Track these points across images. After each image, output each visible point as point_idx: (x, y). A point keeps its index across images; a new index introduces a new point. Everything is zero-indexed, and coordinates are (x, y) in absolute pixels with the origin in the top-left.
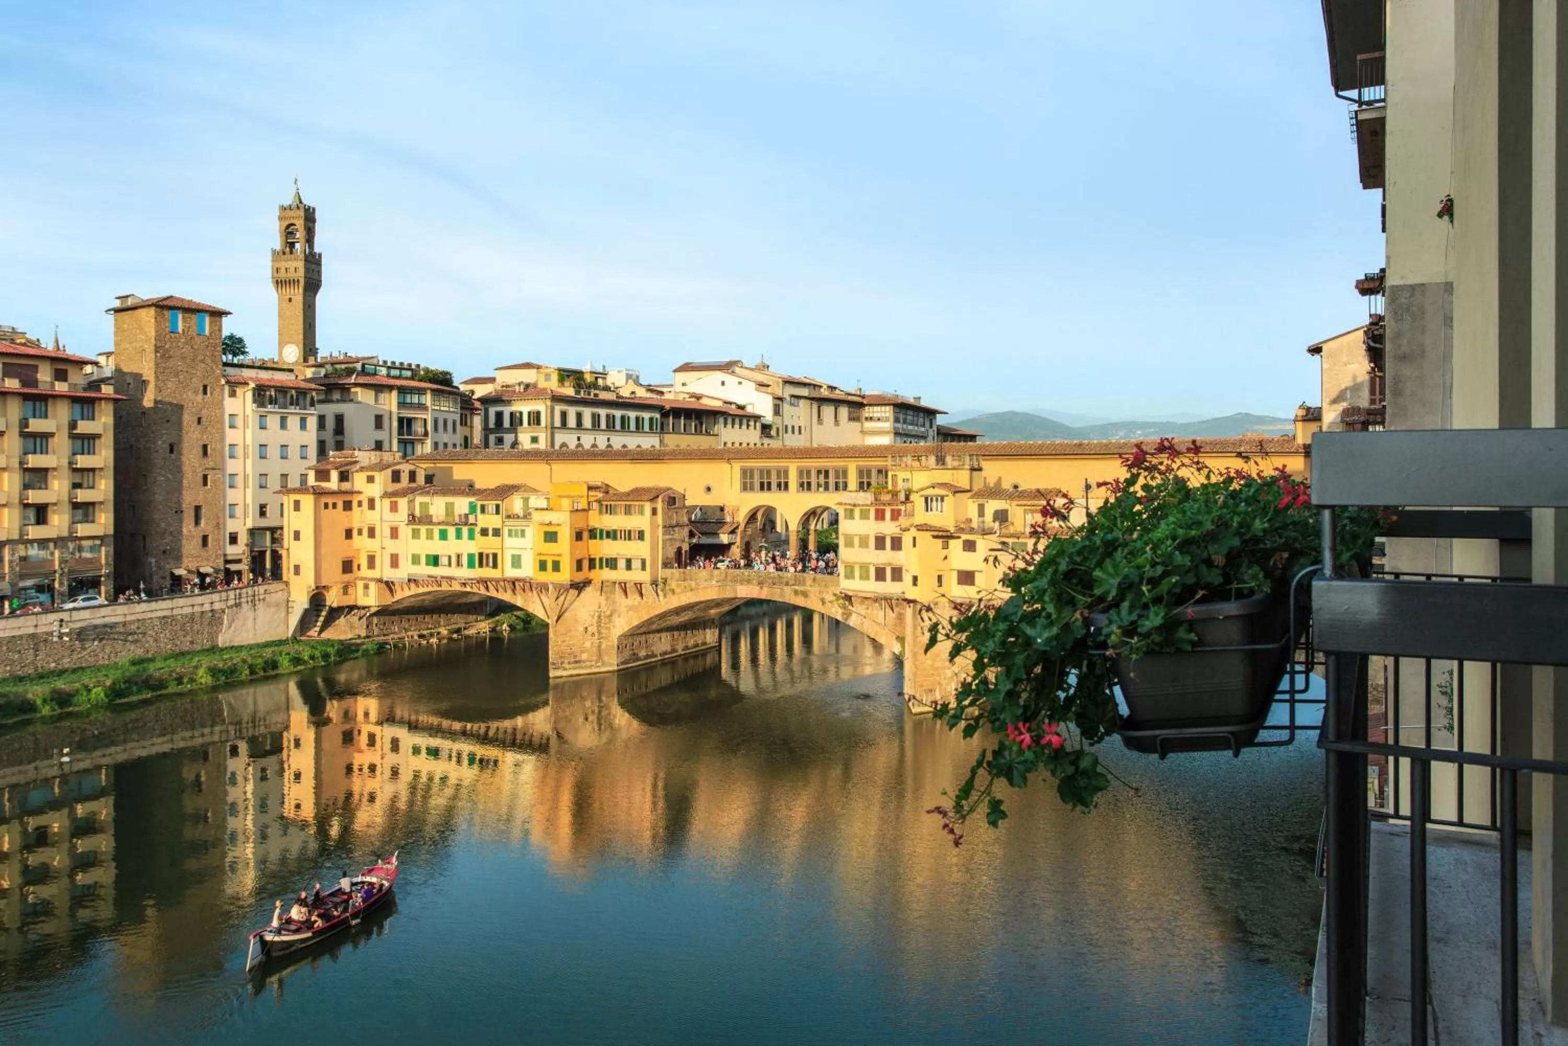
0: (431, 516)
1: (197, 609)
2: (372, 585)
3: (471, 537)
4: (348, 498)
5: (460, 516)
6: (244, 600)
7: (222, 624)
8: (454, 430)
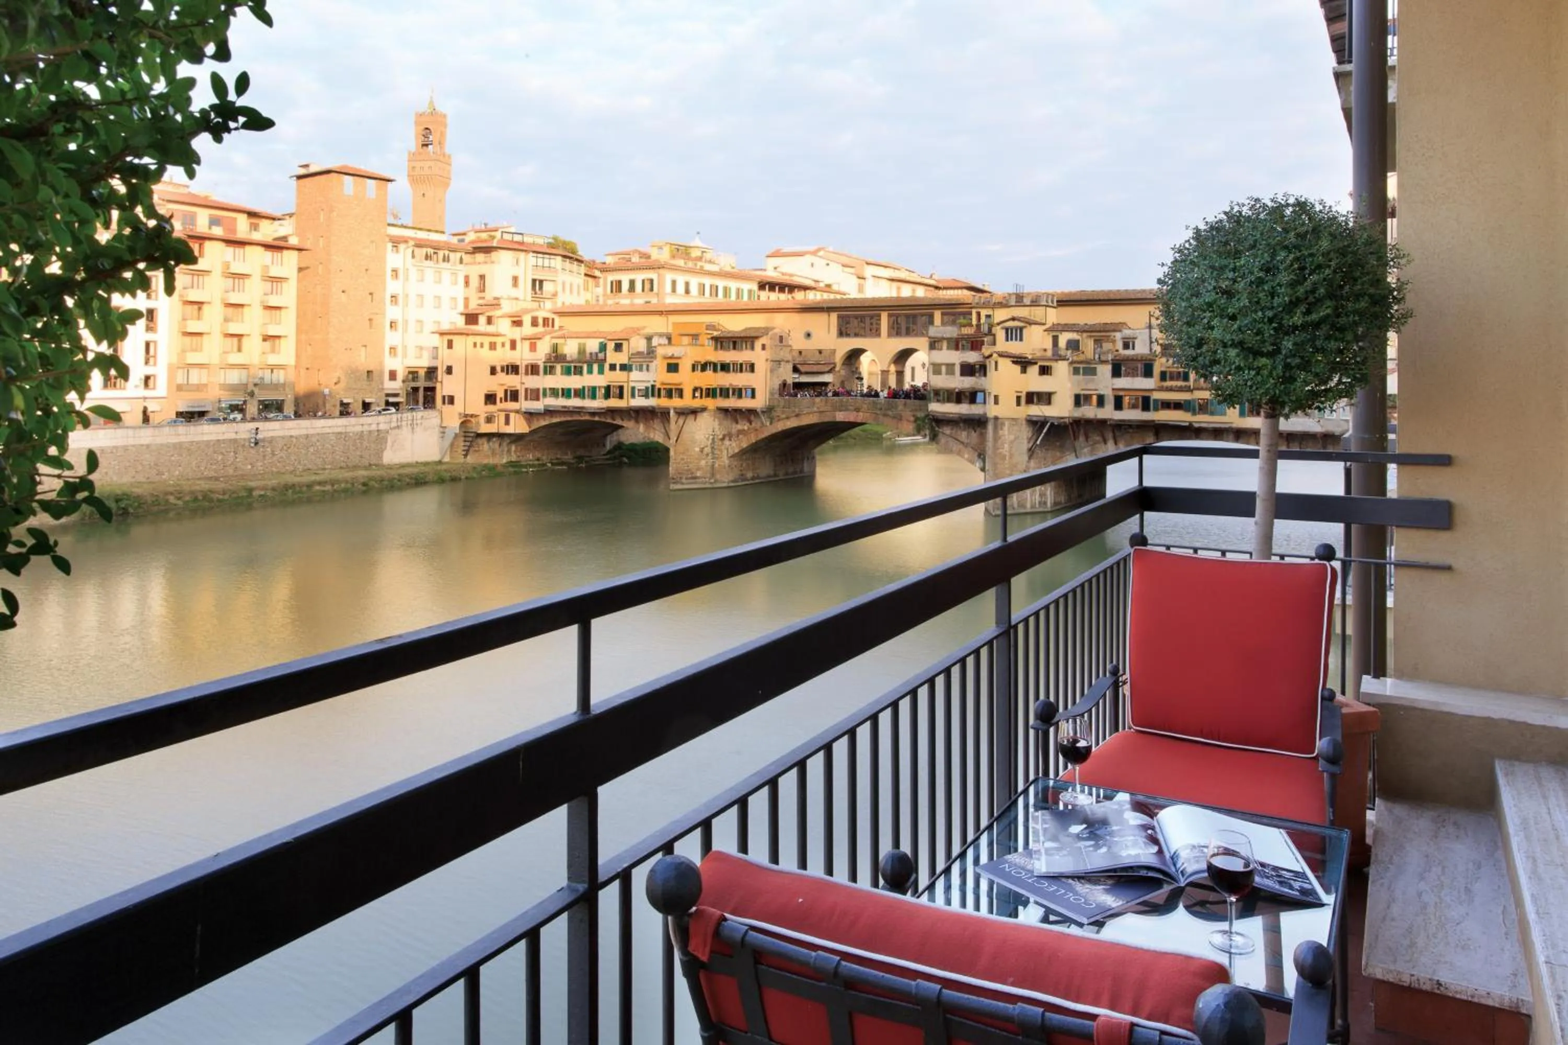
0: (565, 356)
1: (366, 428)
2: (512, 415)
3: (601, 371)
4: (493, 339)
5: (591, 354)
6: (404, 423)
7: (386, 442)
8: (579, 293)
